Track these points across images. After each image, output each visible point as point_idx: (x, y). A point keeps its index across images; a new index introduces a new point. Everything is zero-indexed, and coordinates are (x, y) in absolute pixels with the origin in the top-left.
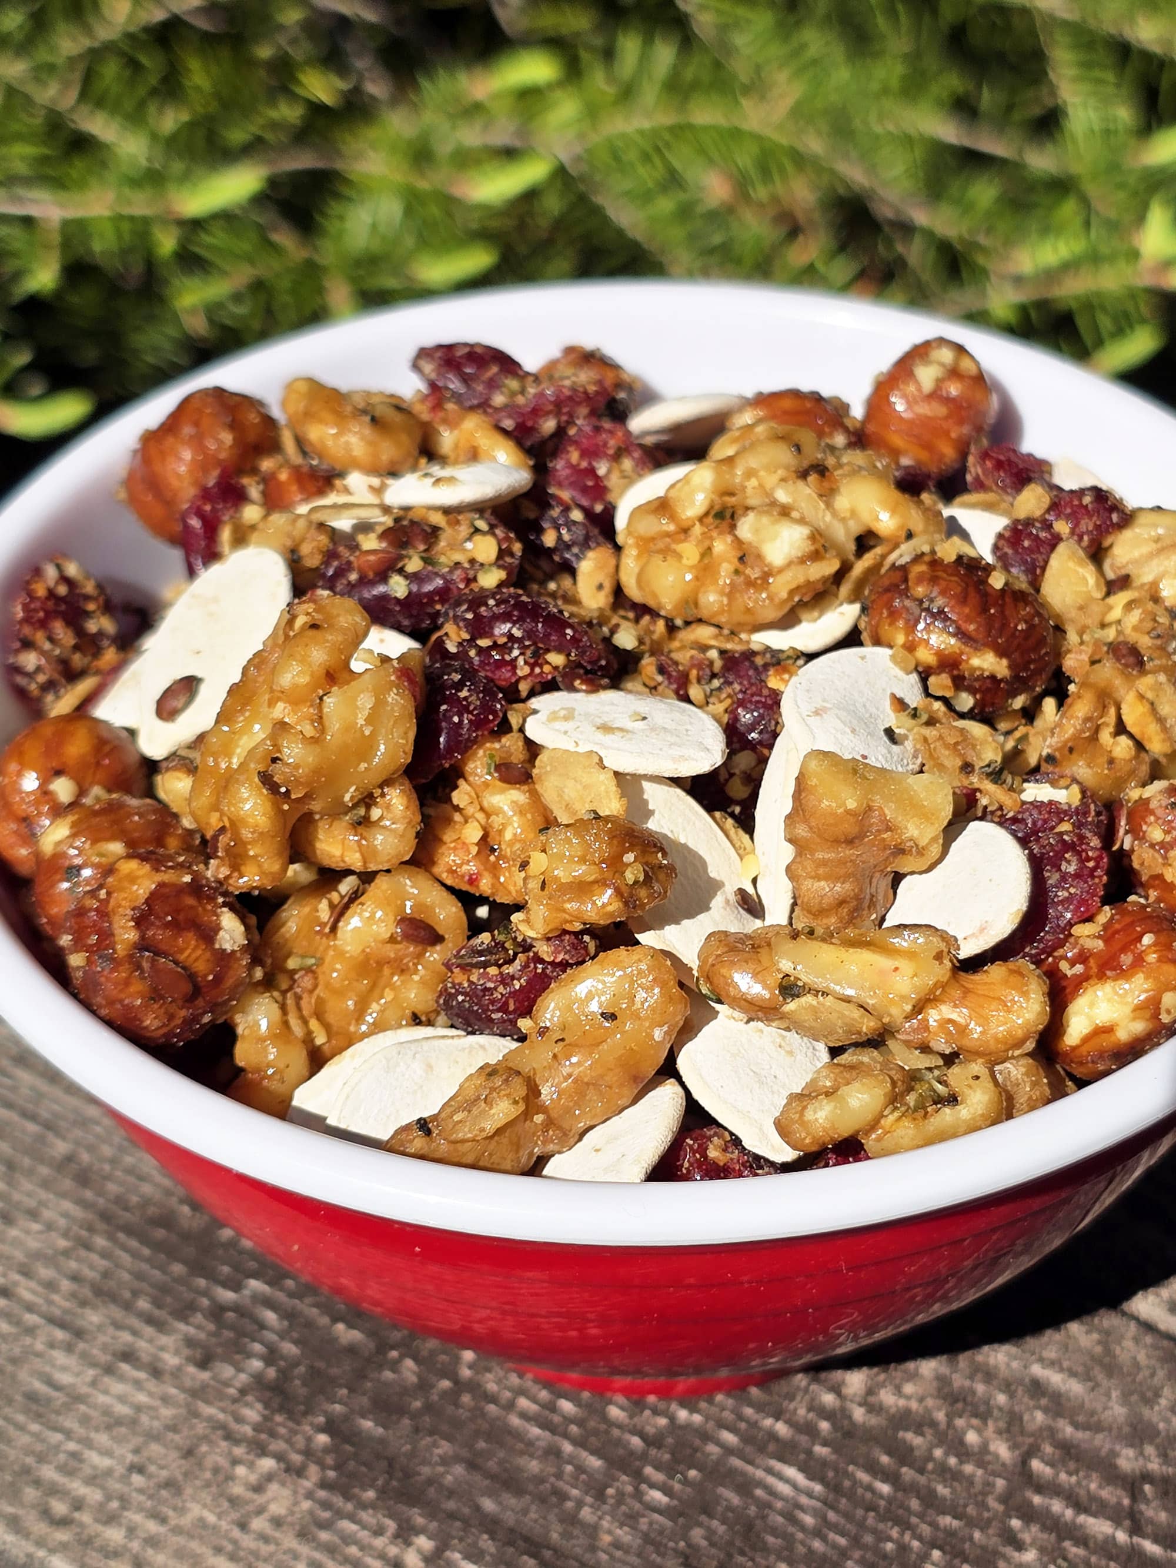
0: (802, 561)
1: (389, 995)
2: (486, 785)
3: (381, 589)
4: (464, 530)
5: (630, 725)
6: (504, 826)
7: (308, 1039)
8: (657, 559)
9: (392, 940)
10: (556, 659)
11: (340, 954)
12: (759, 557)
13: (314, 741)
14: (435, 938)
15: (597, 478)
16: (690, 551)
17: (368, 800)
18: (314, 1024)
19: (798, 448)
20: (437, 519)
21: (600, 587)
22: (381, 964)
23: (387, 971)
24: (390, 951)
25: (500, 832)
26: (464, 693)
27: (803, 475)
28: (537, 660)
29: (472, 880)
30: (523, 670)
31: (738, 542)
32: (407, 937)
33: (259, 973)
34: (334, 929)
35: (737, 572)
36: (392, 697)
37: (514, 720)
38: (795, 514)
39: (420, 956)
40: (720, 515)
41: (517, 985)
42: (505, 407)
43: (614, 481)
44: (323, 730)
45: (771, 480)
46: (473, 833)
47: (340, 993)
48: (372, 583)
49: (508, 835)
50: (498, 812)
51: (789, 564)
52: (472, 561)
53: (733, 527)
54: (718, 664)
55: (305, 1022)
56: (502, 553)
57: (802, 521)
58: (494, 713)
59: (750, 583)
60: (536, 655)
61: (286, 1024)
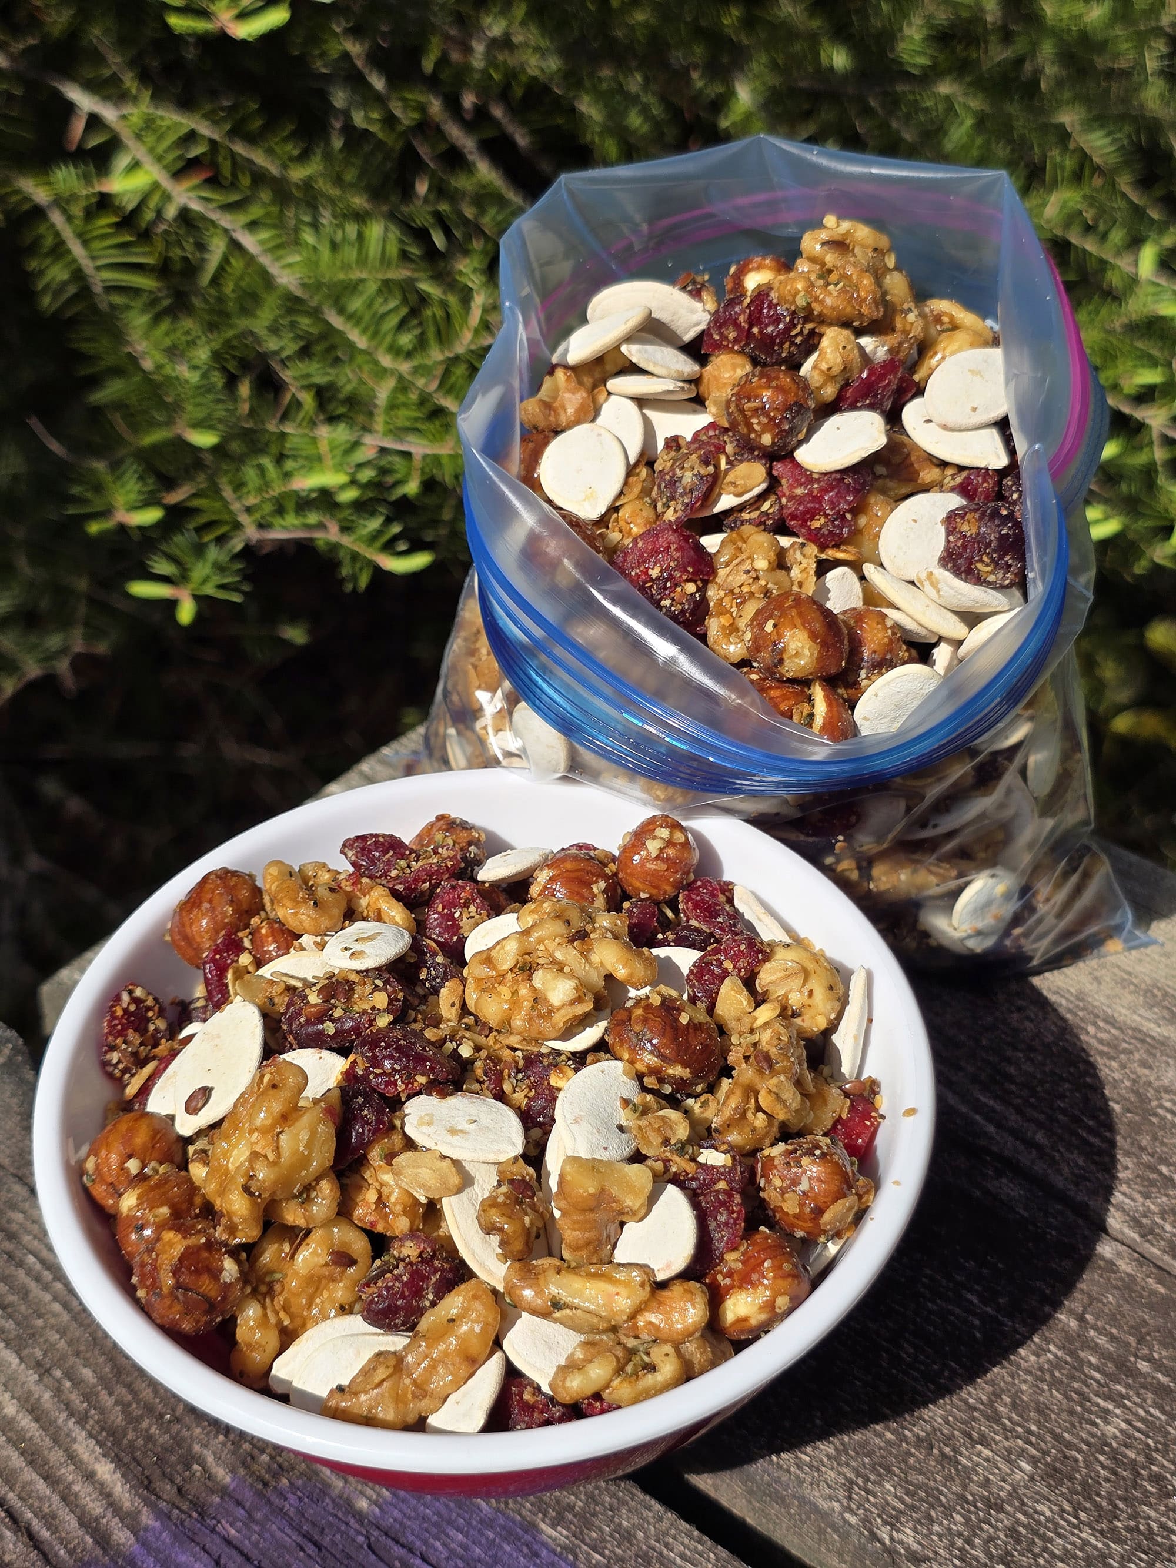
0: (572, 1003)
1: (326, 1294)
2: (380, 1166)
3: (320, 1027)
4: (369, 988)
5: (466, 1127)
6: (390, 1193)
7: (280, 1322)
8: (486, 995)
9: (326, 1264)
10: (422, 1080)
11: (296, 1273)
12: (546, 1000)
13: (275, 1164)
14: (352, 1262)
15: (454, 920)
16: (505, 991)
17: (308, 1188)
18: (282, 1314)
19: (568, 922)
20: (353, 977)
21: (453, 1005)
22: (320, 1279)
23: (324, 1282)
24: (326, 1271)
25: (388, 1197)
26: (365, 1112)
27: (571, 940)
28: (410, 1080)
29: (373, 1224)
30: (401, 1087)
31: (533, 989)
32: (335, 1263)
33: (249, 1290)
34: (292, 1257)
35: (533, 1007)
36: (321, 1128)
37: (398, 1123)
38: (567, 969)
39: (344, 1272)
40: (522, 969)
41: (405, 1278)
42: (397, 877)
43: (465, 922)
44: (279, 1156)
45: (551, 945)
46: (371, 1196)
47: (298, 1295)
48: (314, 1024)
49: (393, 1199)
50: (387, 1185)
51: (564, 1005)
52: (373, 1008)
53: (530, 978)
54: (521, 1063)
55: (277, 1313)
56: (391, 1001)
57: (572, 975)
58: (383, 1123)
59: (541, 1016)
60: (409, 1077)
61: (265, 1315)
